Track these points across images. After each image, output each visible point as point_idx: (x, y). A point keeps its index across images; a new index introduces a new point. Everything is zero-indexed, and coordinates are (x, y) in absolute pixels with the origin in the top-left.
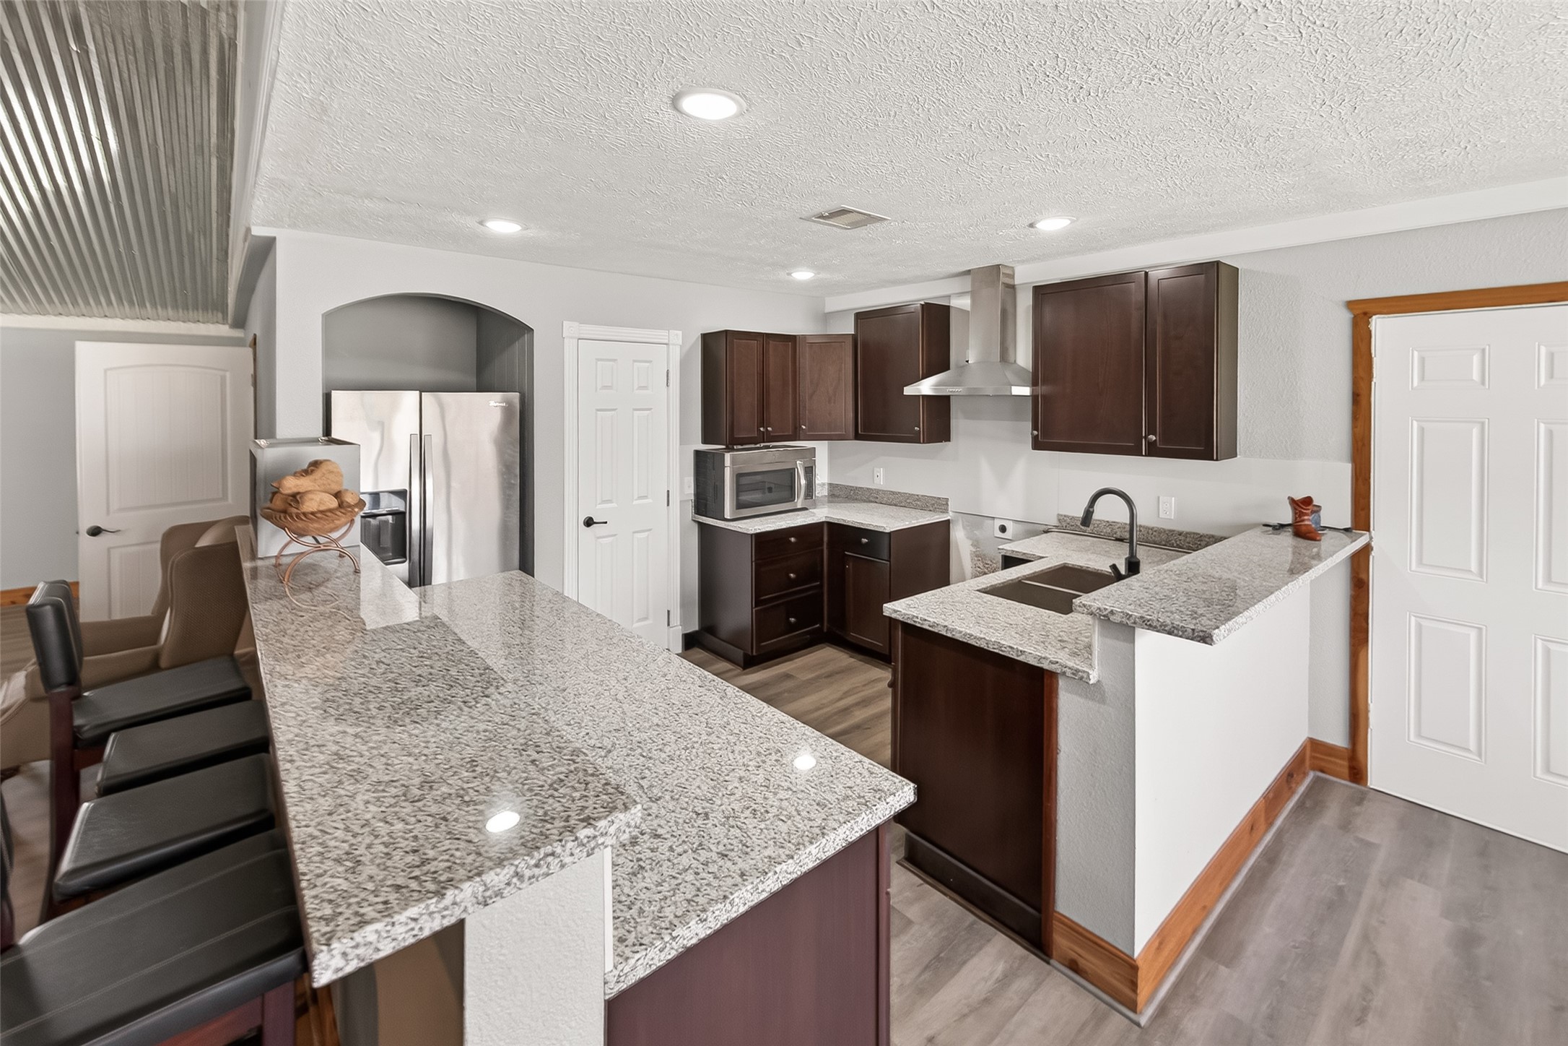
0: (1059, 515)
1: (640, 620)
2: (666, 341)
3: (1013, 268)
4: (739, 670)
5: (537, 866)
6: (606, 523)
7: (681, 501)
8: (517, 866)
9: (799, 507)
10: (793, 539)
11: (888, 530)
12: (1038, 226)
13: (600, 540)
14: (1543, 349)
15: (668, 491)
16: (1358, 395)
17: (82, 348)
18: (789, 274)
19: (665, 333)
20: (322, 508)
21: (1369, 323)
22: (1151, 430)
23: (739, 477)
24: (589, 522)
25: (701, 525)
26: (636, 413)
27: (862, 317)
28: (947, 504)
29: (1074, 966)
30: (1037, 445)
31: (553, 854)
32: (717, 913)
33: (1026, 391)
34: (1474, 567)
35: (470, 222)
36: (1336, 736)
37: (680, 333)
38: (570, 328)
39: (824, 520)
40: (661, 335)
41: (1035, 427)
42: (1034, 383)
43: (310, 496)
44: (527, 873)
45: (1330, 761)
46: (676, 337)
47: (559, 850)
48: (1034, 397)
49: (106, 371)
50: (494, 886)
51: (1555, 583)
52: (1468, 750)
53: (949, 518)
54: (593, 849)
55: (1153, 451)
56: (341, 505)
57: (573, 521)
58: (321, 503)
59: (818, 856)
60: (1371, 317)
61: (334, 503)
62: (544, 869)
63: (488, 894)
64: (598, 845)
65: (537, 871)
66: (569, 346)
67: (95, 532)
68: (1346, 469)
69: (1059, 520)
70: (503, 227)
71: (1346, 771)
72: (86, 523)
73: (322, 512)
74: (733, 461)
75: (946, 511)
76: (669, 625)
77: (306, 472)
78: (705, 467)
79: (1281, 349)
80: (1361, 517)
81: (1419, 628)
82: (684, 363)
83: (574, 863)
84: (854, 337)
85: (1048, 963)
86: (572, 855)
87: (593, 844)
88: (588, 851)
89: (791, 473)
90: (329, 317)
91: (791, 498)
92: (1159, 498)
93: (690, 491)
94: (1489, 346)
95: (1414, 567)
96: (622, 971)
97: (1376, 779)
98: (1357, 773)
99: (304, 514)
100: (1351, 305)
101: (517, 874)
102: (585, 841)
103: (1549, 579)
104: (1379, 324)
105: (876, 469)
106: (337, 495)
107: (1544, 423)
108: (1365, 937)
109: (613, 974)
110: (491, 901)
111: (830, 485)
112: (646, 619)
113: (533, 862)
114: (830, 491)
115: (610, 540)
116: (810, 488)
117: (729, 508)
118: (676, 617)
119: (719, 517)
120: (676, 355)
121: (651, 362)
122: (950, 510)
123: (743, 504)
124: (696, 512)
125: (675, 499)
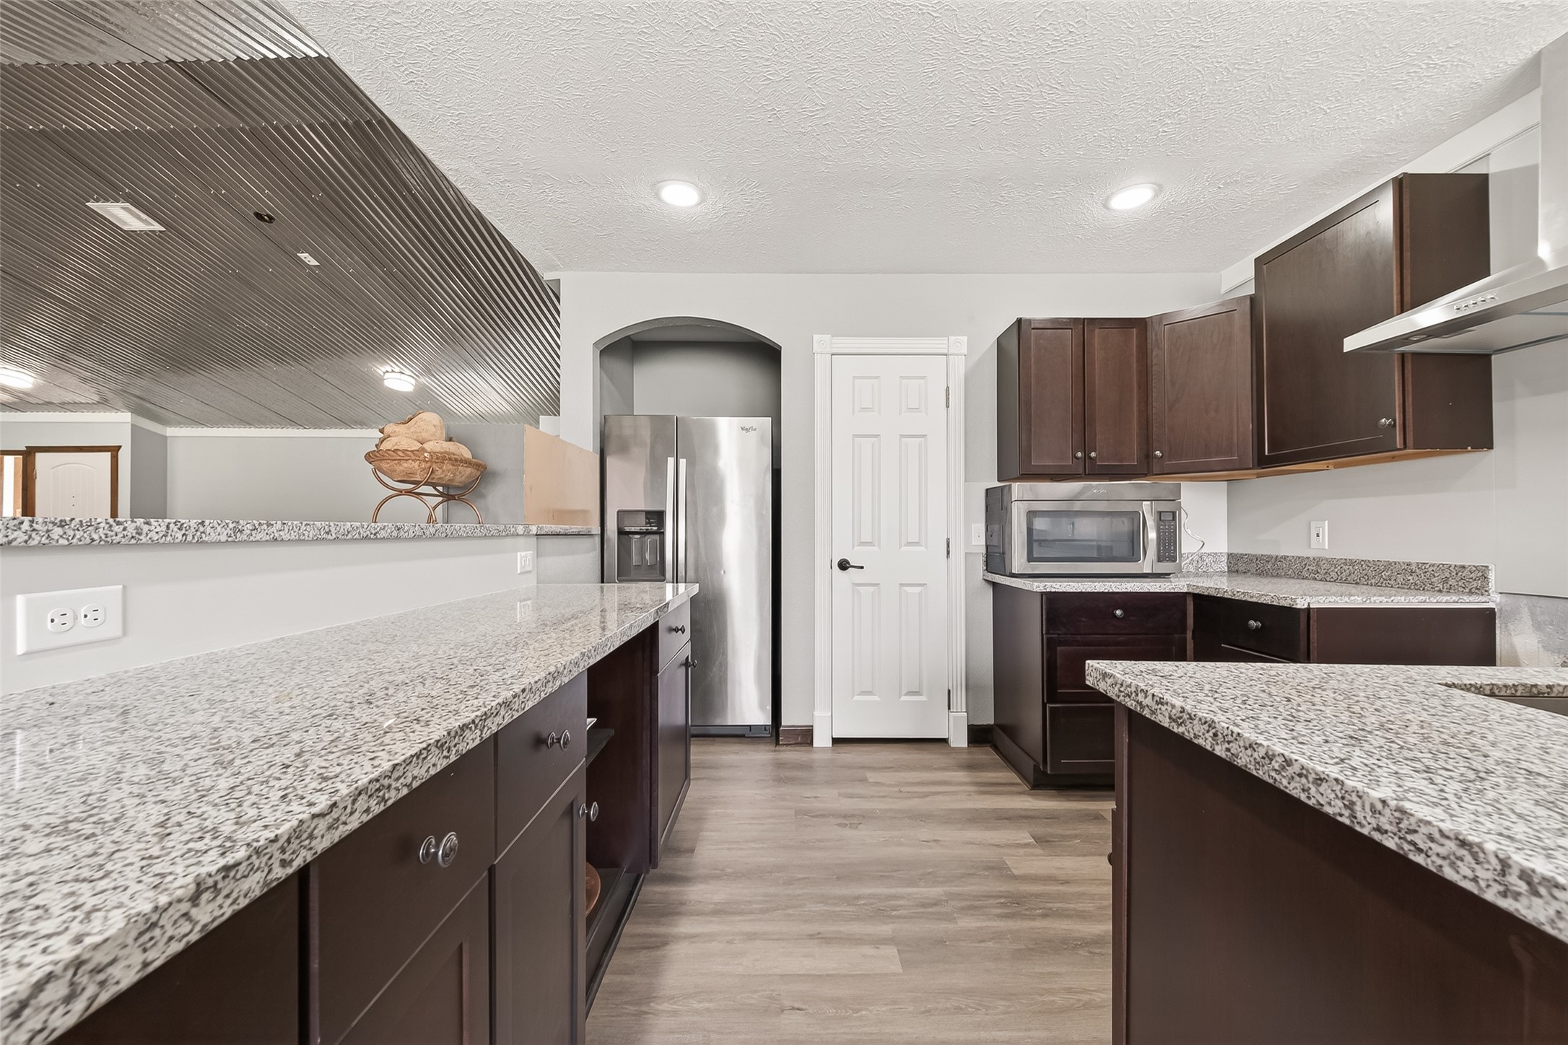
1: (910, 693)
2: (945, 351)
4: (1026, 788)
6: (862, 568)
7: (967, 555)
9: (1147, 570)
10: (1118, 612)
13: (861, 588)
15: (948, 540)
19: (944, 340)
23: (1031, 516)
24: (844, 565)
25: (995, 585)
26: (905, 440)
27: (1266, 260)
28: (1487, 580)
35: (642, 193)
37: (965, 337)
38: (822, 342)
39: (1185, 590)
40: (938, 344)
46: (959, 344)
57: (823, 562)
66: (821, 363)
70: (680, 195)
76: (949, 708)
78: (996, 506)
82: (969, 378)
84: (1252, 299)
89: (1132, 517)
91: (1133, 554)
93: (979, 541)
111: (1230, 555)
112: (918, 693)
114: (1229, 563)
115: (871, 589)
116: (1168, 548)
117: (1018, 561)
118: (960, 700)
119: (1008, 573)
120: (959, 368)
121: (924, 378)
122: (1492, 586)
123: (1031, 558)
124: (987, 570)
125: (958, 550)
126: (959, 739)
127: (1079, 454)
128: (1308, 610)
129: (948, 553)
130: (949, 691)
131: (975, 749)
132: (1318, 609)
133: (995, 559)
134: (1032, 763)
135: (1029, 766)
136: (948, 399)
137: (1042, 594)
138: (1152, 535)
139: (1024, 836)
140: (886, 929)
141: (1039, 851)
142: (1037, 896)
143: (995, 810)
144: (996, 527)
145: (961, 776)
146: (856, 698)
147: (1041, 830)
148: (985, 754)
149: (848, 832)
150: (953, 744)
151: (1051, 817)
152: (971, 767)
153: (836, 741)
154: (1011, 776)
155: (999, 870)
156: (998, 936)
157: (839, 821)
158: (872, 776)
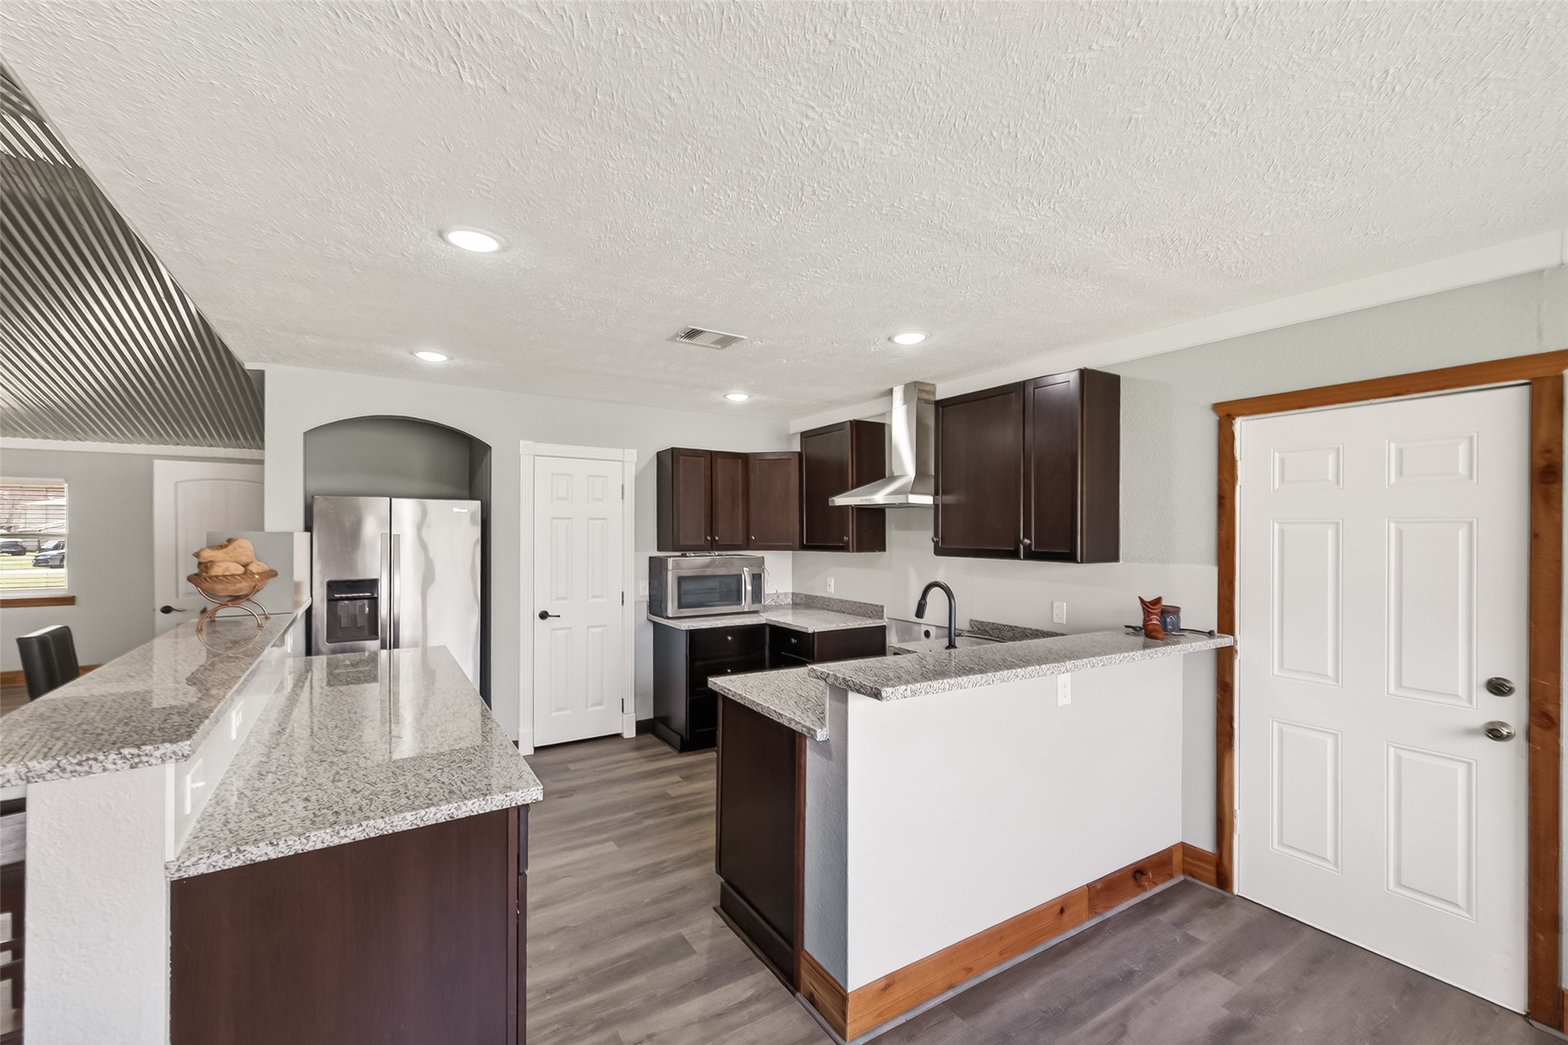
0: (971, 620)
1: (595, 705)
2: (622, 459)
3: (933, 385)
4: (676, 753)
5: (80, 764)
6: (559, 616)
7: (636, 603)
8: (59, 761)
9: (747, 610)
10: (730, 638)
11: (810, 631)
12: (897, 339)
13: (556, 632)
14: (1393, 446)
15: (623, 593)
16: (1224, 498)
17: (158, 464)
18: (725, 396)
19: (619, 451)
20: (227, 573)
21: (1231, 425)
22: (1027, 535)
23: (681, 580)
24: (544, 615)
25: (655, 623)
26: (591, 522)
27: (806, 436)
28: (883, 611)
29: (811, 999)
30: (939, 551)
31: (96, 759)
32: (290, 843)
33: (928, 500)
34: (1330, 672)
35: (401, 353)
36: (1204, 841)
37: (635, 451)
38: (526, 446)
39: (764, 622)
40: (616, 453)
41: (936, 534)
42: (936, 493)
43: (219, 564)
44: (69, 768)
45: (1199, 866)
46: (632, 455)
47: (101, 757)
48: (936, 506)
49: (176, 483)
50: (35, 770)
51: (1407, 688)
52: (1325, 859)
53: (885, 624)
54: (137, 764)
55: (1032, 555)
56: (245, 573)
57: (527, 614)
58: (227, 569)
59: (415, 822)
60: (1234, 419)
61: (241, 570)
62: (86, 768)
63: (29, 774)
64: (141, 762)
65: (78, 768)
66: (525, 461)
67: (167, 610)
68: (1213, 572)
69: (971, 625)
70: (432, 357)
71: (1213, 876)
72: (159, 605)
73: (224, 576)
74: (677, 566)
75: (882, 617)
76: (623, 711)
77: (222, 547)
78: (656, 569)
79: (1157, 454)
80: (1226, 623)
81: (1281, 732)
82: (638, 479)
83: (117, 770)
84: (800, 454)
85: (794, 995)
86: (115, 764)
87: (136, 760)
88: (132, 764)
89: (738, 578)
90: (308, 435)
91: (738, 599)
92: (1052, 603)
93: (644, 592)
94: (1343, 444)
95: (1276, 672)
96: (183, 863)
97: (1240, 886)
98: (1223, 879)
99: (210, 578)
100: (1217, 407)
101: (58, 766)
102: (129, 756)
103: (1399, 684)
104: (1242, 426)
105: (829, 579)
106: (245, 566)
107: (1395, 522)
108: (1126, 1013)
109: (173, 863)
110: (33, 780)
111: (793, 594)
112: (600, 704)
113: (75, 761)
115: (564, 632)
116: (757, 595)
117: (671, 609)
118: (630, 706)
119: (665, 616)
120: (631, 471)
121: (606, 477)
122: (885, 616)
123: (681, 606)
124: (650, 613)
125: (630, 600)
126: (630, 732)
127: (709, 538)
128: (814, 633)
129: (623, 602)
130: (623, 700)
131: (641, 737)
132: (818, 633)
133: (656, 605)
134: (679, 737)
135: (677, 739)
136: (623, 493)
137: (687, 631)
138: (749, 588)
139: (676, 778)
140: (605, 836)
141: (685, 783)
142: (685, 803)
143: (658, 769)
144: (656, 582)
145: (633, 754)
146: (553, 714)
147: (684, 773)
148: (650, 738)
149: (566, 800)
150: (626, 736)
151: (691, 766)
152: (639, 748)
153: (536, 749)
154: (667, 748)
155: (664, 796)
156: (667, 823)
157: (558, 795)
158: (572, 767)
